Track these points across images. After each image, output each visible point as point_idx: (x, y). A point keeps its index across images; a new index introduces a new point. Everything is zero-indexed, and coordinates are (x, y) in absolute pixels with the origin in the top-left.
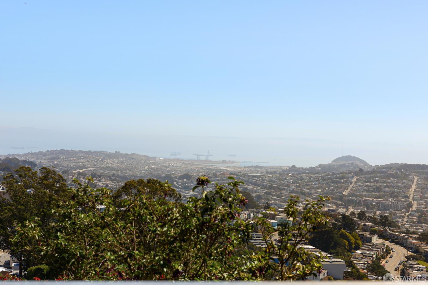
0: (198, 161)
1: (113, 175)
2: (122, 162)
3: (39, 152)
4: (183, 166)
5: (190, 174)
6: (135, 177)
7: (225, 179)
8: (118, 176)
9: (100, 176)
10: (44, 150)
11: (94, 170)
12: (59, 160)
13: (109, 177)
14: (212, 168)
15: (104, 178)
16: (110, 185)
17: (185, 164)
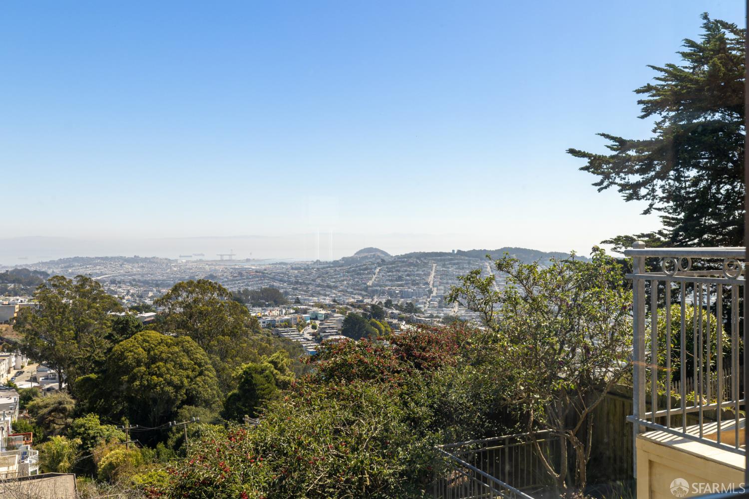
0: (222, 261)
1: (134, 280)
2: (143, 267)
3: (51, 261)
4: (207, 266)
5: (214, 275)
6: (157, 281)
7: (250, 277)
8: (139, 281)
9: (120, 282)
10: (56, 259)
11: (113, 276)
12: (74, 268)
13: (130, 282)
14: (237, 267)
15: (125, 284)
16: (131, 291)
17: (209, 265)
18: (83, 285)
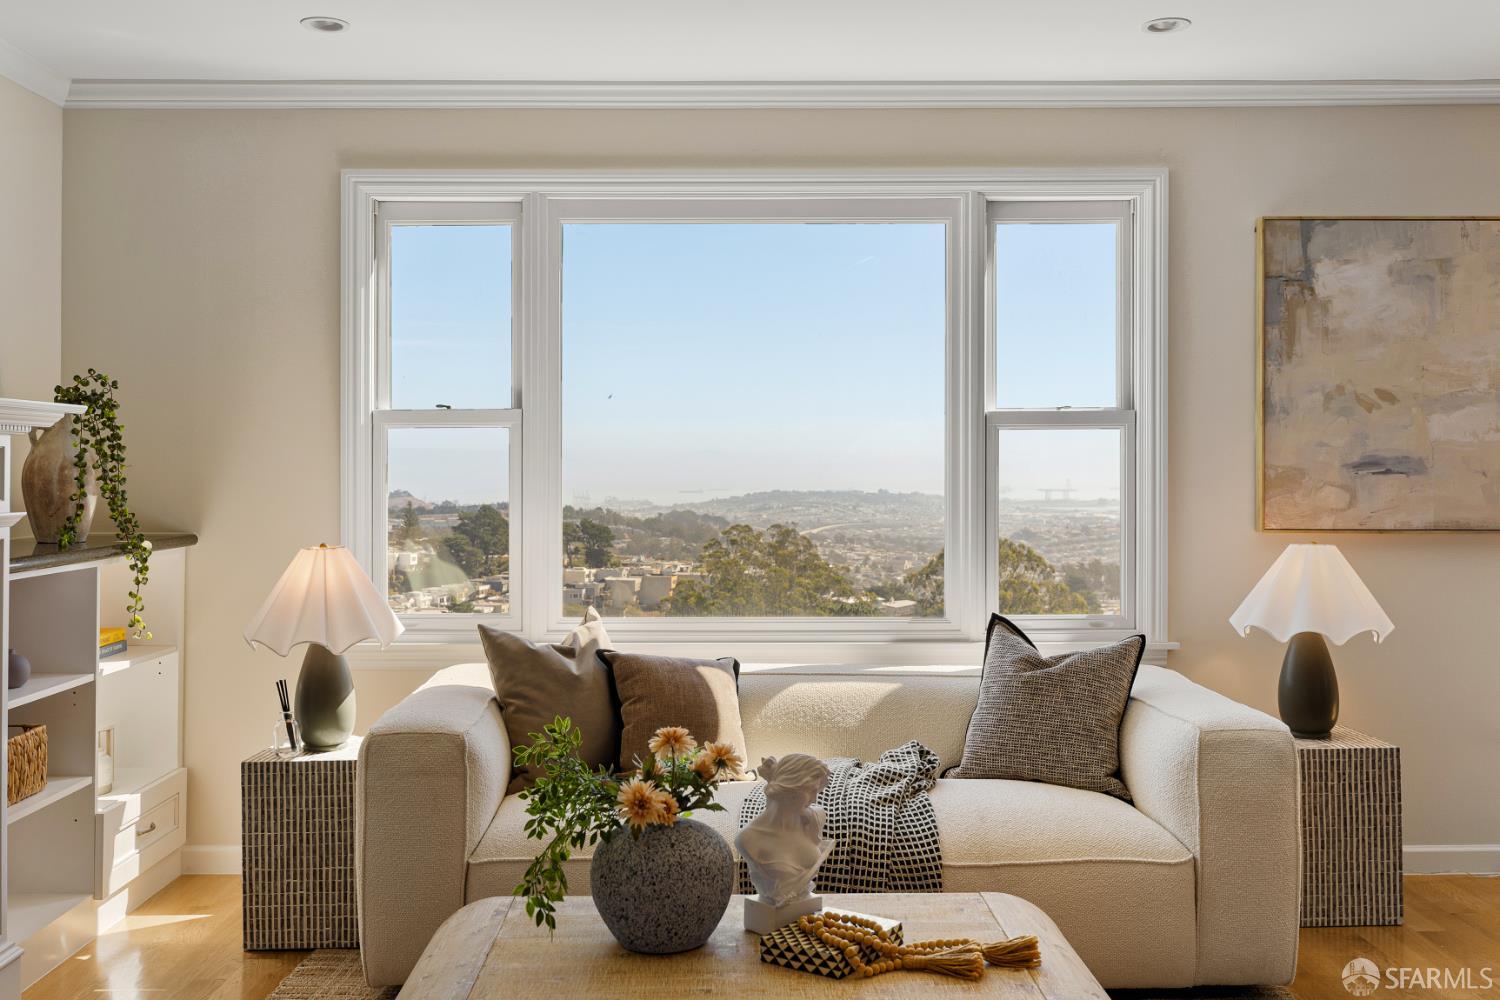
0: (1048, 501)
1: (878, 536)
2: (894, 511)
3: (732, 498)
4: (1018, 513)
5: (1032, 529)
6: (921, 540)
7: (1107, 536)
8: (888, 539)
9: (851, 541)
10: (741, 493)
11: (839, 528)
12: (771, 511)
13: (870, 541)
14: (1078, 515)
15: (861, 544)
16: (872, 558)
17: (1021, 510)
18: (781, 544)
